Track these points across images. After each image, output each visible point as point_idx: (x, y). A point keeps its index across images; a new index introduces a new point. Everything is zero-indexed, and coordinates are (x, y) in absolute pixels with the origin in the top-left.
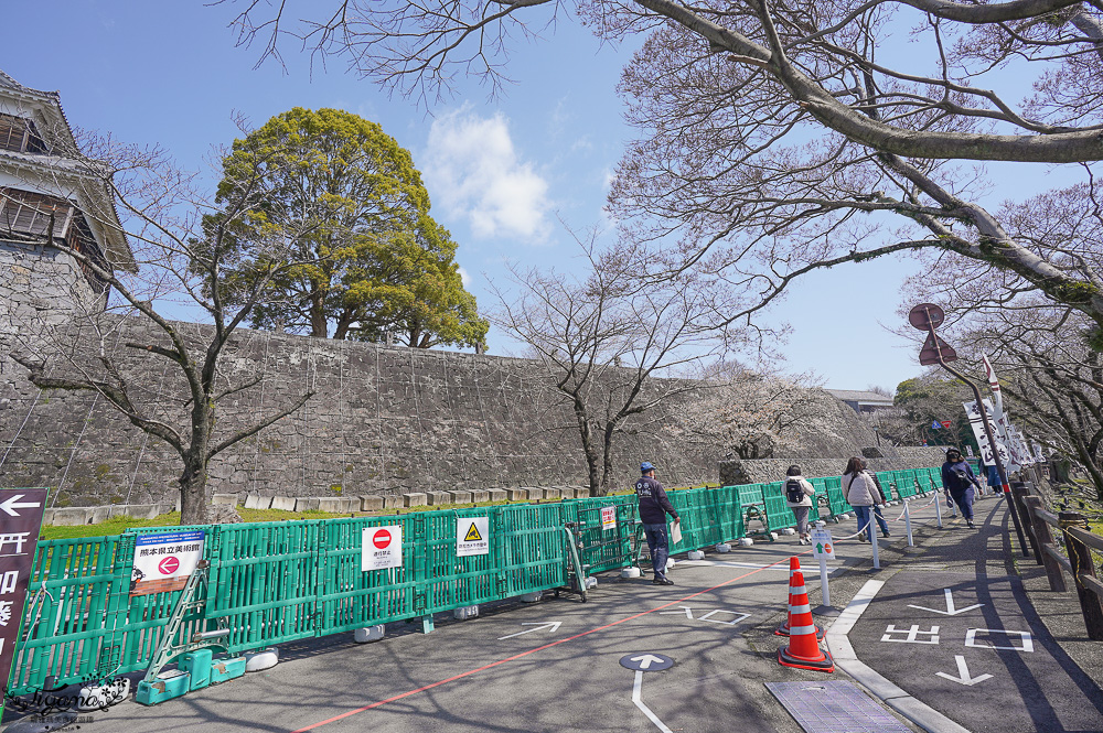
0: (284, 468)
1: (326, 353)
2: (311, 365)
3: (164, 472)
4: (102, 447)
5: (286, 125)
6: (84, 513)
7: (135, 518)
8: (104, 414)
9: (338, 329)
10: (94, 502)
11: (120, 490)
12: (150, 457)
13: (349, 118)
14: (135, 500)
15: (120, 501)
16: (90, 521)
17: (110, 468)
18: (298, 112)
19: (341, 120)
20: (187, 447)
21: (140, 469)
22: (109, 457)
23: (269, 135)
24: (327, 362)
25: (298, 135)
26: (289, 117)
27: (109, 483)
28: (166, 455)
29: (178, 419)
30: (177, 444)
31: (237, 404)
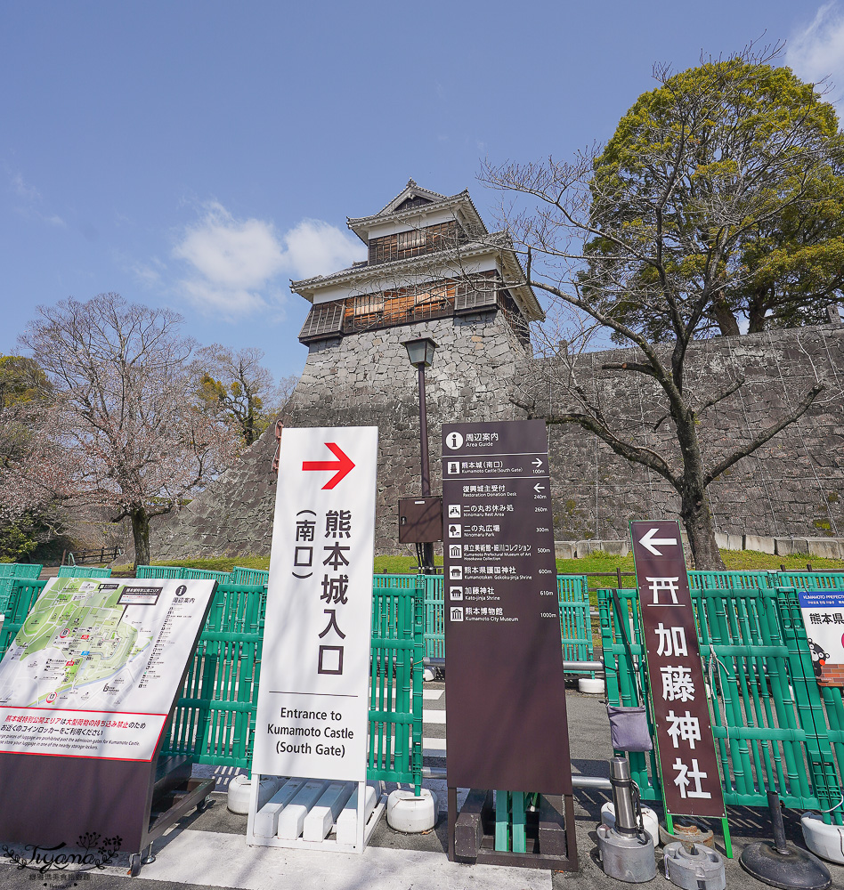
0: (743, 499)
1: (753, 353)
2: (738, 370)
3: (621, 506)
4: (565, 483)
5: (638, 118)
6: (569, 548)
7: (611, 554)
8: (558, 451)
9: (751, 323)
10: (572, 537)
11: (589, 525)
12: (605, 492)
13: (700, 73)
14: (604, 536)
15: (592, 536)
16: (576, 556)
17: (575, 503)
18: (644, 100)
19: (691, 80)
20: (678, 472)
21: (600, 504)
22: (572, 493)
23: (624, 137)
24: (756, 363)
25: (651, 122)
26: (636, 110)
27: (579, 519)
28: (617, 488)
29: (661, 441)
30: (665, 472)
31: (668, 428)
